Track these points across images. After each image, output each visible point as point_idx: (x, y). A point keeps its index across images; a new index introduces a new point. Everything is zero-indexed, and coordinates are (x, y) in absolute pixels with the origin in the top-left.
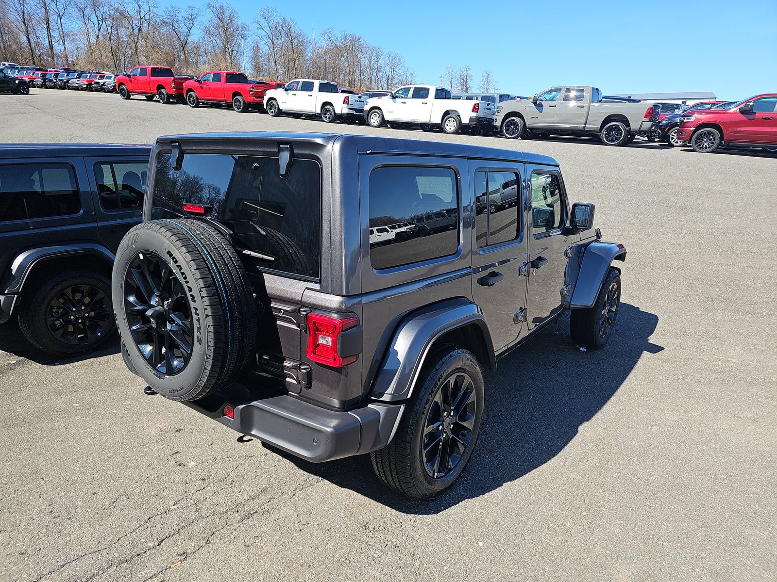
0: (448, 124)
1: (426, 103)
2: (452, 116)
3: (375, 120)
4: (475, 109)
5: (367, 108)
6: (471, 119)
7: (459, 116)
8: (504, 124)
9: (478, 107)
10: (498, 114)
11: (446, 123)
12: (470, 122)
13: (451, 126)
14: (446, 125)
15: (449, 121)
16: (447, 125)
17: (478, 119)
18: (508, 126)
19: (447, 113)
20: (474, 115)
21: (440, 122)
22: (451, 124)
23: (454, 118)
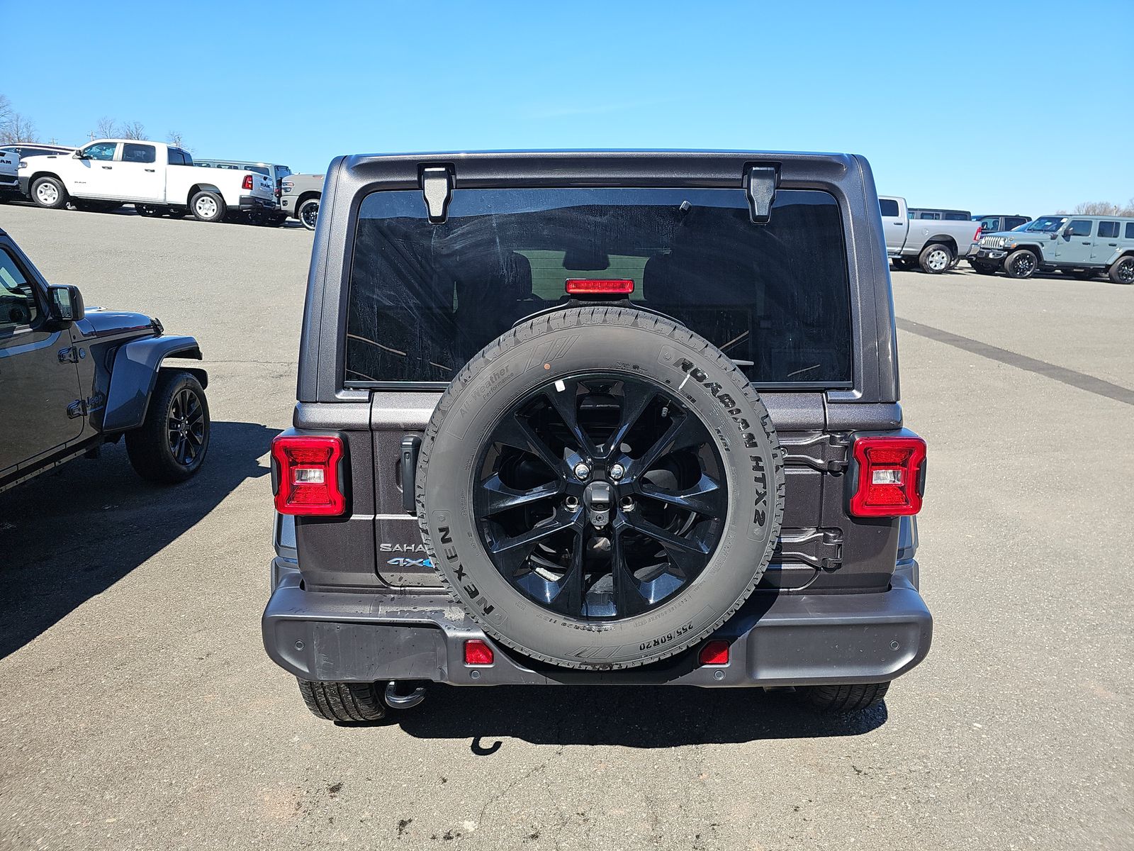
0: (201, 206)
1: (153, 171)
2: (208, 194)
3: (47, 195)
4: (246, 184)
5: (25, 173)
6: (242, 200)
7: (220, 194)
8: (301, 209)
9: (252, 181)
10: (287, 193)
11: (198, 205)
12: (241, 204)
13: (207, 209)
14: (198, 208)
15: (203, 201)
16: (200, 208)
17: (253, 200)
18: (308, 212)
19: (195, 189)
20: (247, 193)
21: (186, 204)
22: (207, 206)
23: (212, 198)
